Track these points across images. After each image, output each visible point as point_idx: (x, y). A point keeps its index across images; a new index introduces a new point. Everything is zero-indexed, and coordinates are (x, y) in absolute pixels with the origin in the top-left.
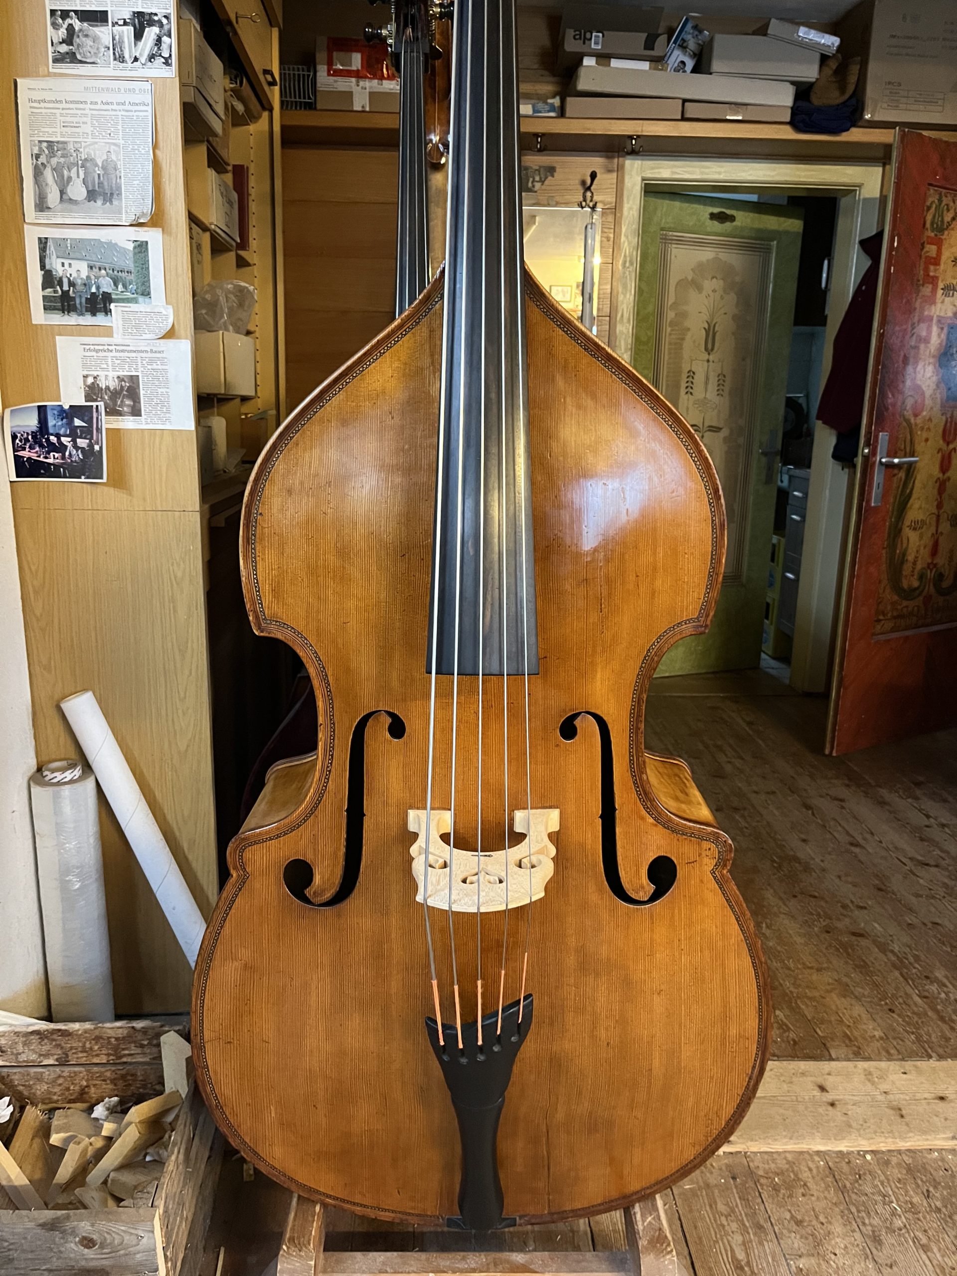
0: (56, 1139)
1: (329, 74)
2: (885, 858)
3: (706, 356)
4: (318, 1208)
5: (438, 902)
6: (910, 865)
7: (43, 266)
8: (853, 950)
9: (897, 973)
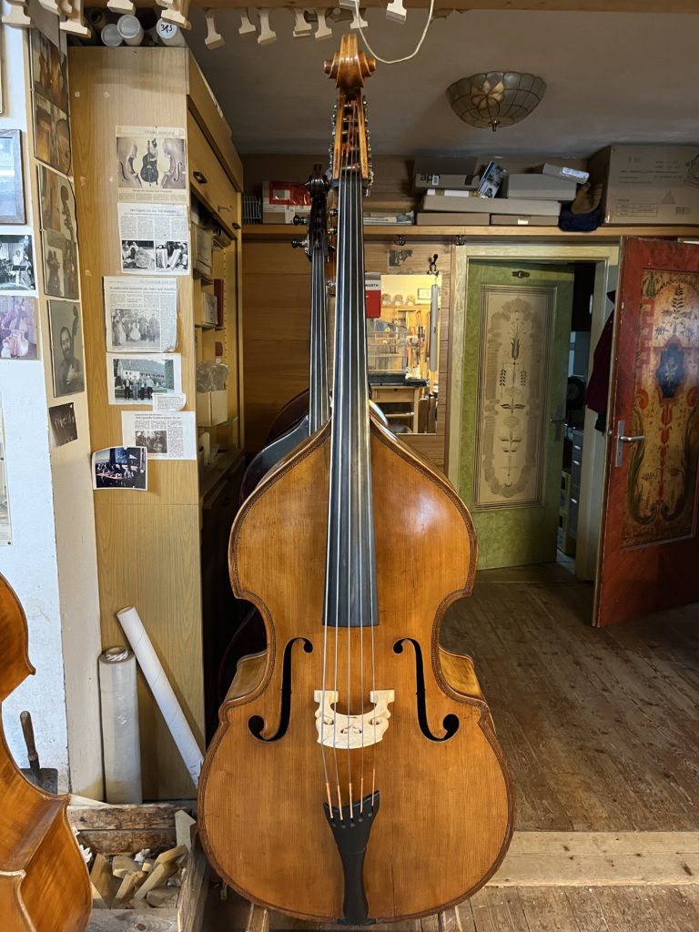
0: (116, 872)
1: (270, 203)
2: (623, 700)
3: (513, 361)
4: (265, 912)
5: (328, 743)
6: (640, 704)
7: (116, 374)
8: (596, 761)
9: (621, 777)
